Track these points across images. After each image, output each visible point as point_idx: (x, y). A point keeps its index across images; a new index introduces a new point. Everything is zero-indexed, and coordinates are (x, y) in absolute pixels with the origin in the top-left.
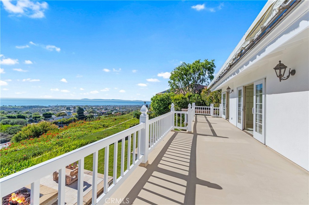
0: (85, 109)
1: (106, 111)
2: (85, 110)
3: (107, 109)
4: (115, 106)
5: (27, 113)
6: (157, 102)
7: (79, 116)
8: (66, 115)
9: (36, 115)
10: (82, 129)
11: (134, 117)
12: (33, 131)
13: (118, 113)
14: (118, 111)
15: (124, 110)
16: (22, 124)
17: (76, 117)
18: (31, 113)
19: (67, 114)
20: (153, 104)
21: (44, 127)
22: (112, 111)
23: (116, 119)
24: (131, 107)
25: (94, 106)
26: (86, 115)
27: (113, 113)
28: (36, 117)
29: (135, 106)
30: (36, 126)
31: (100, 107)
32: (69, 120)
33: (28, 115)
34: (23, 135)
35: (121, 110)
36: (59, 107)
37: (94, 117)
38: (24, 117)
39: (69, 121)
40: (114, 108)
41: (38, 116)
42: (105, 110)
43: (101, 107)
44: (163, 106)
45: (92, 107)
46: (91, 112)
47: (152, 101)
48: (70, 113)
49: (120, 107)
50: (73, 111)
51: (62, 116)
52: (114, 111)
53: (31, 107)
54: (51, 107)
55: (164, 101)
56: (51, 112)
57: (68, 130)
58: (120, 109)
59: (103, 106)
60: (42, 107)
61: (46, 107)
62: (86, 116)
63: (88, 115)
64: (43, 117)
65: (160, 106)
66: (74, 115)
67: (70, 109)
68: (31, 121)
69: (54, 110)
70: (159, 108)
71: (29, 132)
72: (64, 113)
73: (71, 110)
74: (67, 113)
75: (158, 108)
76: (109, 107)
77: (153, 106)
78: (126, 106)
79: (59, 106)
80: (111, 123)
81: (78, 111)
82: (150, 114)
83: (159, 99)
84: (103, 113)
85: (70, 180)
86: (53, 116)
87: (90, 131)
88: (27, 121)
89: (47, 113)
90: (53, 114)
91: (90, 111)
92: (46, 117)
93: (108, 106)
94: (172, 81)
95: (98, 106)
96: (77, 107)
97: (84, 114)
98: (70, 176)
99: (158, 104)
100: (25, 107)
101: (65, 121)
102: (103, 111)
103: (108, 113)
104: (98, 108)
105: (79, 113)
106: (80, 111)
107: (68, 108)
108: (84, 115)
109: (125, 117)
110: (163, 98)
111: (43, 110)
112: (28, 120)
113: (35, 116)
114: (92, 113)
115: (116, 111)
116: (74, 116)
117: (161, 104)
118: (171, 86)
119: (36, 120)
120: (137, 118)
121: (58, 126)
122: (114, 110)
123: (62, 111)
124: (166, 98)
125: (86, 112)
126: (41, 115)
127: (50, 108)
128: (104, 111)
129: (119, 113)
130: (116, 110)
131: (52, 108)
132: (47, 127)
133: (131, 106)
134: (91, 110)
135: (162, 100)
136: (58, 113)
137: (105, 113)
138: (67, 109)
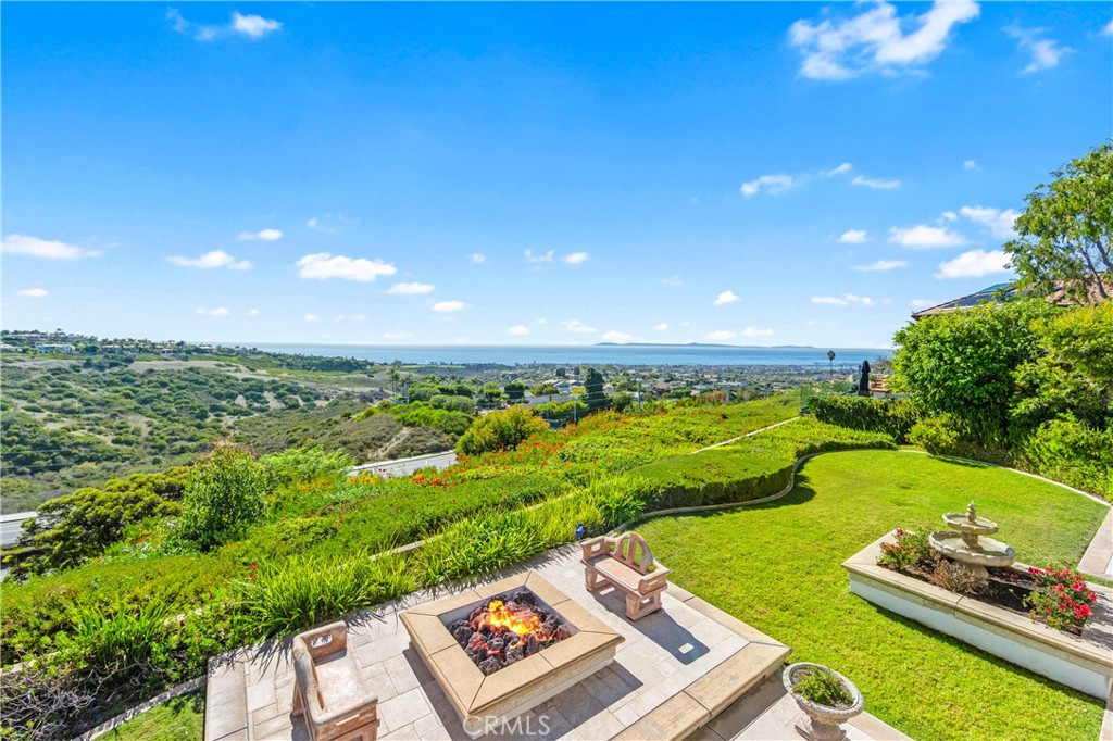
0: (606, 375)
1: (670, 385)
2: (604, 378)
3: (672, 379)
4: (702, 370)
5: (474, 382)
6: (934, 351)
7: (592, 397)
8: (557, 392)
9: (491, 387)
10: (625, 440)
11: (804, 412)
12: (495, 432)
13: (713, 395)
14: (712, 387)
15: (736, 384)
16: (465, 408)
17: (583, 398)
18: (482, 383)
19: (559, 389)
20: (909, 359)
21: (517, 422)
22: (691, 384)
23: (724, 417)
24: (763, 372)
25: (631, 368)
26: (610, 396)
27: (694, 393)
28: (491, 395)
29: (782, 368)
30: (502, 419)
31: (651, 370)
32: (564, 406)
33: (475, 389)
34: (479, 439)
35: (724, 383)
36: (537, 368)
37: (635, 404)
38: (468, 393)
39: (565, 411)
40: (698, 376)
41: (495, 391)
42: (667, 381)
43: (655, 371)
44: (974, 368)
45: (624, 370)
46: (623, 387)
47: (900, 347)
48: (567, 386)
49: (718, 370)
50: (574, 381)
51: (547, 394)
52: (698, 387)
53: (480, 367)
54: (521, 367)
55: (980, 345)
56: (520, 381)
57: (585, 439)
58: (719, 379)
59: (659, 368)
60: (502, 367)
61: (510, 368)
62: (611, 400)
63: (615, 396)
64: (505, 396)
65: (951, 370)
66: (576, 394)
67: (567, 374)
68: (482, 405)
69: (527, 376)
70: (945, 380)
71: (487, 434)
72: (552, 385)
73: (567, 378)
74: (560, 386)
75: (937, 377)
76: (681, 370)
77: (907, 367)
78: (741, 369)
79: (539, 366)
80: (714, 429)
81: (588, 382)
82: (886, 405)
83: (947, 333)
84: (661, 392)
85: (636, 605)
86: (527, 394)
87: (650, 450)
88: (475, 403)
89: (513, 386)
90: (527, 388)
91: (622, 382)
92: (513, 396)
93: (675, 367)
94: (1034, 240)
95: (643, 366)
96: (584, 368)
97: (605, 393)
98: (637, 593)
99: (941, 358)
100: (469, 368)
101: (555, 411)
102: (661, 384)
103: (679, 391)
104: (644, 374)
105: (590, 389)
106: (595, 380)
107: (561, 373)
108: (603, 396)
109: (761, 411)
110: (969, 330)
111: (503, 376)
112: (475, 400)
113: (489, 391)
114: (629, 390)
115: (704, 387)
116: (577, 396)
117: (957, 360)
118: (1026, 265)
119: (492, 401)
120: (818, 416)
121: (549, 424)
122: (698, 383)
123: (546, 379)
124: (993, 330)
125: (608, 385)
126: (502, 390)
127: (518, 372)
128: (664, 386)
129: (719, 393)
130: (705, 383)
131: (523, 371)
132: (524, 422)
133: (763, 370)
134: (624, 381)
135: (966, 340)
136: (539, 385)
137: (668, 391)
138: (558, 374)
